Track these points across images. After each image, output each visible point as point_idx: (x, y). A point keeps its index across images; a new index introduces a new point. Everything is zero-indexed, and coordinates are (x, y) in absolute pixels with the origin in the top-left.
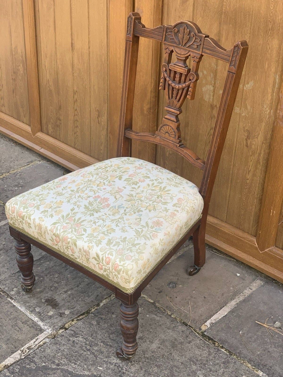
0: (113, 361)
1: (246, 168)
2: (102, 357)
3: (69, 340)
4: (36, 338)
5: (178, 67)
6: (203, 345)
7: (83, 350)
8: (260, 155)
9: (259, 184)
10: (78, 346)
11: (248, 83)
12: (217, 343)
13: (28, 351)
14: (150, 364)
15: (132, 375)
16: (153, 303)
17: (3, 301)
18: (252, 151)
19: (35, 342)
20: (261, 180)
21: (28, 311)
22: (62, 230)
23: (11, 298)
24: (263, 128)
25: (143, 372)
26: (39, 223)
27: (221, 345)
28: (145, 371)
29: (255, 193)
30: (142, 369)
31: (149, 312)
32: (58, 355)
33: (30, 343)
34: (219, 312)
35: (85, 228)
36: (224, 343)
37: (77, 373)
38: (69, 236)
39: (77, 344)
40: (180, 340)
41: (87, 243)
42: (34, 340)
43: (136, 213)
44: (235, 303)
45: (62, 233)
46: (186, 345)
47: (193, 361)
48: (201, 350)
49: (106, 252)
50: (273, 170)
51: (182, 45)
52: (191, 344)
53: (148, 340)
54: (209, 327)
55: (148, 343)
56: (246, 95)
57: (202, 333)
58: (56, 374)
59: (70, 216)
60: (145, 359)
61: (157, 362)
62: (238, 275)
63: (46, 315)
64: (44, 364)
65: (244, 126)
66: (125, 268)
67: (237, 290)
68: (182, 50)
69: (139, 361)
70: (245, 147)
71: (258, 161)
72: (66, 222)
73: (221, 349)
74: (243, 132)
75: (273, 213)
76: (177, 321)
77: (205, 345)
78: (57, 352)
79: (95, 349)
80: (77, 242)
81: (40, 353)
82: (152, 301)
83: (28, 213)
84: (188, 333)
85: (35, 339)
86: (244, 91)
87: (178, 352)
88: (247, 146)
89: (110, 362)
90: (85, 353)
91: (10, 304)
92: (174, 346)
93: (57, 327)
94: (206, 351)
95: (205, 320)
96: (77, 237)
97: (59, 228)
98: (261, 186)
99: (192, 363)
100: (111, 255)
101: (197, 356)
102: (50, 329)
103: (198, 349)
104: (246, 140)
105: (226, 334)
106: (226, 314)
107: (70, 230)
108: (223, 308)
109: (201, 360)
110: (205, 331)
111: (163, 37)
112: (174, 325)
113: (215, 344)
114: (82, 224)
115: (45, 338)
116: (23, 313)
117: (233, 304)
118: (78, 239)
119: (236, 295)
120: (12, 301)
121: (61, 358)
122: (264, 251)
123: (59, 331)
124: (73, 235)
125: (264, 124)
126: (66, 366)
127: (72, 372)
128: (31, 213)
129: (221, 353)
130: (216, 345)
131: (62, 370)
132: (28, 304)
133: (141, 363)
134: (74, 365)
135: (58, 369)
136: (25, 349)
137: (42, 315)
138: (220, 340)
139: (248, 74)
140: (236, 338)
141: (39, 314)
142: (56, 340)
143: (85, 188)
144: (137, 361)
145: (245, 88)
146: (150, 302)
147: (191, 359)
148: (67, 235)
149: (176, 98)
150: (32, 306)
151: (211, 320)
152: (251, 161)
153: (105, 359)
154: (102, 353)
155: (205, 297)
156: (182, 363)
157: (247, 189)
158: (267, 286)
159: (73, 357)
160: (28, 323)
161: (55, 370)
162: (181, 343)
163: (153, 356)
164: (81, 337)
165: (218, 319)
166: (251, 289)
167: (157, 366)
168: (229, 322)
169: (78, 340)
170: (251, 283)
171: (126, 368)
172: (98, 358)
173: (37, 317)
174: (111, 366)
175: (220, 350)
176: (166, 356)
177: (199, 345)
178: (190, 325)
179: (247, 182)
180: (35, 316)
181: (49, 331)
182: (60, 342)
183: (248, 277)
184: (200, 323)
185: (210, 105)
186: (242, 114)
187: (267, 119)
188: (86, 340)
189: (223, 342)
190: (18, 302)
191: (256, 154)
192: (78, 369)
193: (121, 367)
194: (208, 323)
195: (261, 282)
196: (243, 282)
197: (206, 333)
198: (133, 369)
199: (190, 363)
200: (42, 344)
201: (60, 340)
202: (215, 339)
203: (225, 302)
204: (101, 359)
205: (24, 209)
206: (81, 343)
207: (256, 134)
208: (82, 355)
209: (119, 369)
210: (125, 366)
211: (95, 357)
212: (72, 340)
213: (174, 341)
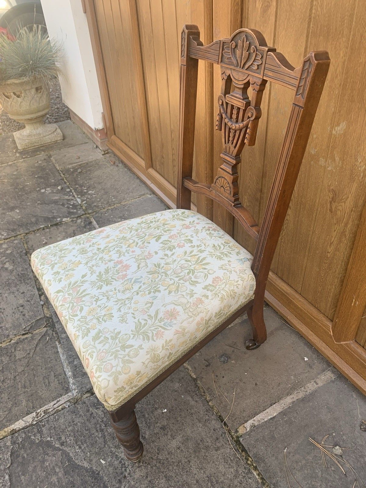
0: (120, 455)
1: (327, 239)
2: (111, 446)
3: (88, 411)
4: (58, 400)
5: (236, 99)
6: (232, 458)
7: (96, 428)
8: (347, 226)
9: (342, 262)
10: (93, 421)
11: (338, 125)
12: (251, 460)
13: (43, 414)
14: (160, 472)
15: (133, 483)
16: (195, 380)
17: (51, 344)
18: (337, 219)
19: (55, 404)
20: (345, 257)
21: (67, 362)
22: (61, 303)
23: (60, 342)
24: (353, 190)
25: (147, 483)
27: (255, 465)
28: (150, 481)
29: (336, 271)
30: (147, 477)
31: (186, 392)
32: (69, 429)
33: (50, 405)
34: (267, 410)
35: (83, 306)
36: (259, 462)
37: (76, 461)
38: (65, 313)
39: (94, 418)
40: (208, 442)
41: (75, 329)
42: (55, 402)
43: (152, 293)
44: (290, 401)
45: (60, 307)
46: (212, 453)
47: (212, 482)
48: (227, 466)
49: (87, 351)
50: (361, 250)
51: (240, 67)
52: (219, 452)
53: (170, 433)
54: (248, 431)
55: (169, 437)
56: (335, 142)
57: (238, 437)
58: (55, 457)
59: (77, 285)
60: (157, 462)
61: (169, 470)
62: (306, 359)
63: (81, 371)
64: (49, 439)
65: (329, 184)
67: (299, 382)
68: (240, 74)
69: (149, 464)
70: (328, 211)
71: (343, 233)
72: (69, 292)
73: (253, 471)
74: (327, 192)
75: (355, 303)
76: (213, 413)
77: (234, 459)
78: (70, 424)
79: (109, 430)
80: (68, 323)
81: (52, 422)
82: (194, 377)
83: (42, 272)
84: (220, 433)
85: (57, 400)
86: (333, 136)
87: (198, 462)
88: (331, 211)
89: (116, 455)
90: (97, 434)
91: (55, 349)
92: (197, 450)
93: (84, 389)
94: (232, 470)
95: (246, 419)
96: (71, 317)
97: (60, 299)
98: (344, 264)
99: (209, 484)
100: (91, 357)
101: (220, 475)
102: (76, 391)
103: (225, 462)
104: (331, 202)
105: (266, 447)
106: (275, 415)
107: (67, 306)
108: (274, 405)
109: (222, 482)
110: (241, 436)
112: (208, 418)
113: (248, 460)
114: (83, 299)
115: (67, 402)
116: (62, 363)
117: (288, 401)
118: (70, 321)
119: (295, 389)
120: (59, 346)
121: (70, 435)
122: (340, 343)
123: (84, 395)
125: (355, 185)
126: (69, 449)
127: (72, 459)
128: (45, 272)
129: (250, 478)
130: (249, 462)
131: (64, 453)
133: (149, 467)
134: (78, 449)
135: (60, 450)
136: (41, 411)
137: (78, 370)
138: (256, 455)
139: (340, 112)
140: (277, 458)
141: (75, 368)
142: (76, 407)
143: (114, 247)
144: (146, 463)
145: (334, 132)
146: (191, 377)
147: (211, 477)
148: (62, 312)
149: (232, 143)
150: (73, 356)
151: (254, 420)
152: (335, 231)
153: (112, 449)
155: (256, 384)
156: (197, 481)
157: (326, 263)
158: (338, 383)
159: (81, 437)
160: (60, 377)
161: (56, 450)
162: (207, 448)
163: (167, 459)
165: (263, 421)
166: (317, 384)
167: (166, 478)
168: (276, 428)
169: (97, 413)
170: (319, 374)
171: (130, 471)
172: (106, 446)
173: (71, 372)
174: (115, 462)
175: (252, 473)
176: (182, 464)
177: (227, 456)
178: (226, 422)
179: (327, 255)
180: (70, 370)
181: (74, 393)
182: (78, 411)
183: (318, 365)
184: (238, 422)
186: (328, 167)
187: (360, 178)
188: (105, 416)
189: (259, 459)
190: (63, 348)
191: (342, 223)
192: (80, 455)
193: (125, 467)
194: (248, 425)
195: (332, 375)
196: (309, 371)
197: (241, 439)
198: (138, 474)
199: (207, 484)
200: (60, 409)
201: (80, 408)
202: (250, 451)
203: (279, 397)
204: (110, 448)
205: (41, 266)
206: (98, 419)
207: (343, 198)
208: (93, 435)
209: (122, 469)
210: (130, 467)
211: (104, 442)
212: (91, 411)
213: (199, 441)
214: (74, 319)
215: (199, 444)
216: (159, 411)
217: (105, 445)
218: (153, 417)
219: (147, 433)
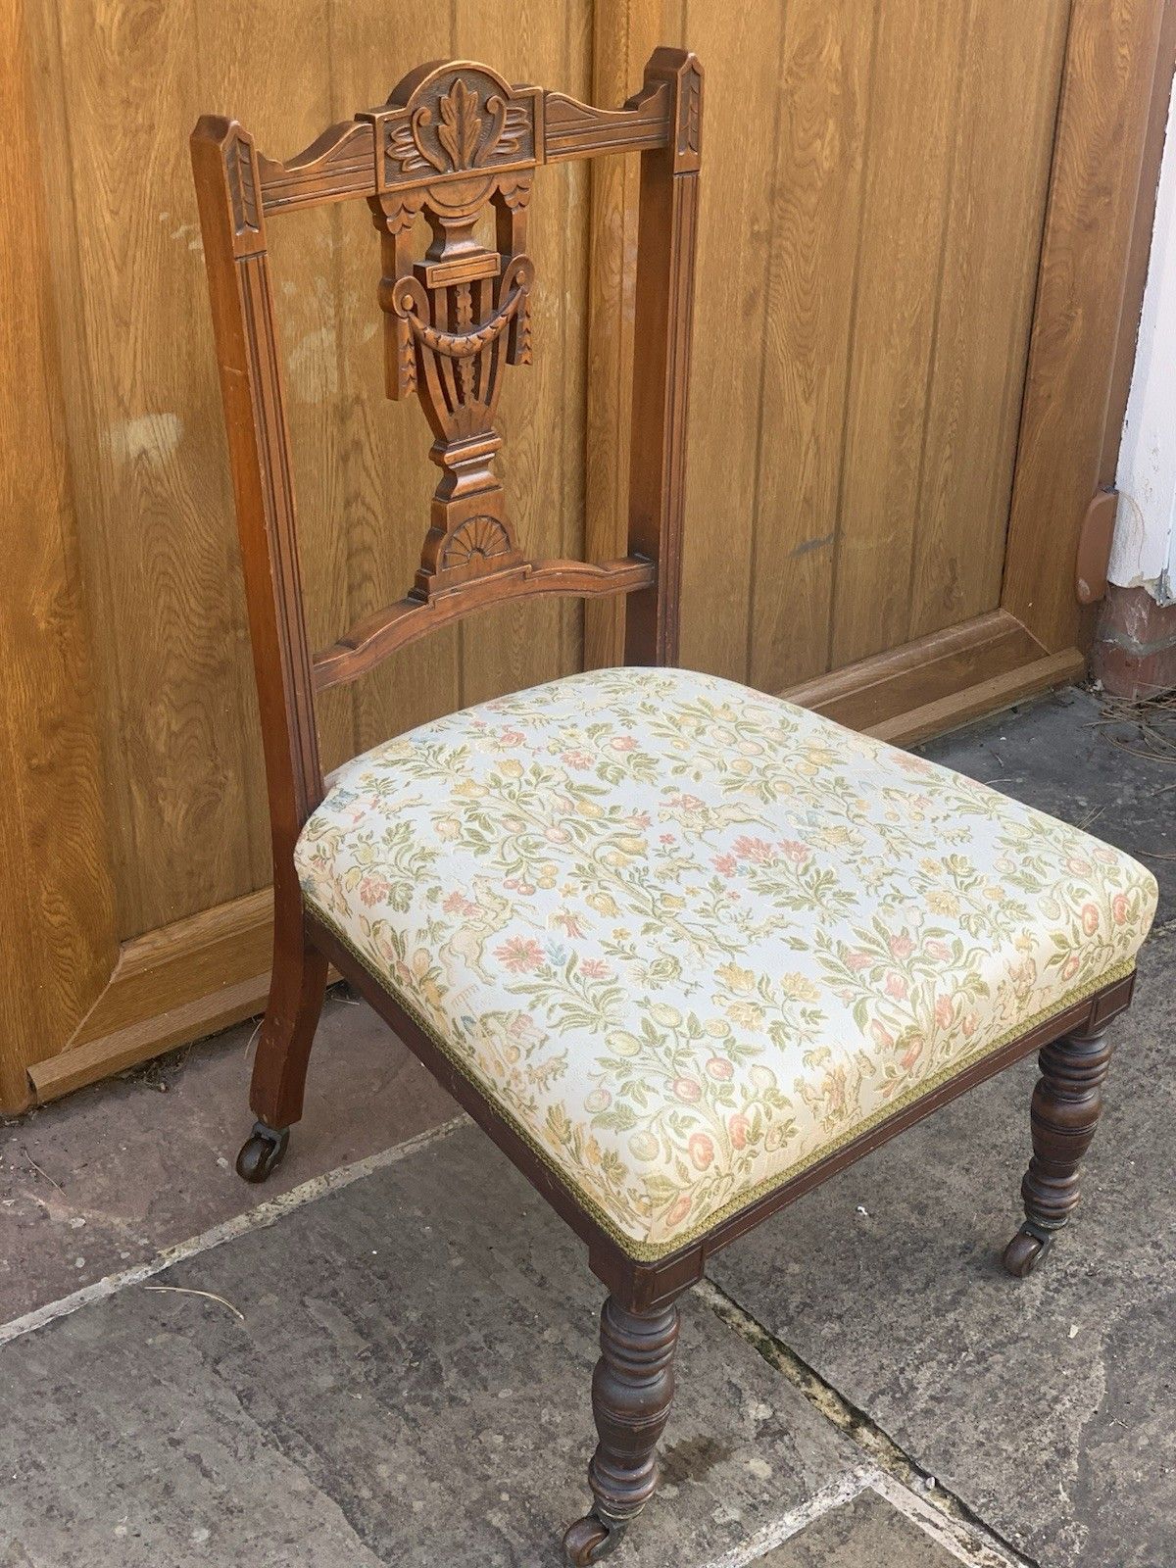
0: (1038, 1293)
2: (1019, 1322)
3: (928, 1413)
4: (914, 1519)
5: (465, 261)
7: (980, 1374)
8: (552, 476)
10: (959, 1388)
13: (985, 1551)
15: (1100, 1253)
18: (521, 481)
19: (936, 1526)
21: (736, 1550)
22: (906, 1005)
24: (543, 375)
26: (829, 1074)
28: (1079, 1218)
32: (1010, 1449)
33: (945, 1541)
37: (1100, 1398)
38: (944, 988)
39: (947, 1390)
41: (1005, 943)
42: (926, 1527)
45: (919, 1008)
49: (1067, 905)
51: (460, 167)
53: (931, 1193)
55: (943, 1193)
58: (1110, 1460)
59: (840, 959)
63: (770, 1482)
64: (1064, 1496)
66: (1141, 882)
68: (461, 187)
71: (546, 503)
72: (868, 980)
78: (993, 1452)
79: (975, 1338)
80: (980, 976)
81: (1002, 1509)
83: (760, 1095)
85: (920, 1524)
89: (1041, 1303)
90: (998, 1368)
93: (846, 1450)
96: (960, 963)
97: (889, 1011)
100: (1082, 896)
102: (861, 1473)
107: (920, 978)
111: (376, 169)
115: (912, 1491)
118: (975, 966)
121: (1027, 1441)
123: (866, 1446)
124: (948, 976)
126: (1071, 1429)
127: (1096, 1412)
128: (767, 1082)
131: (1087, 1441)
132: (686, 1551)
134: (1064, 1405)
135: (1083, 1455)
136: (975, 1560)
137: (766, 1497)
141: (759, 1509)
142: (925, 1454)
148: (937, 998)
149: (477, 398)
152: (522, 518)
153: (1030, 1315)
154: (995, 1320)
159: (1023, 1406)
160: (813, 1549)
161: (1088, 1464)
164: (909, 1374)
169: (929, 1384)
171: (1071, 1264)
172: (1026, 1334)
173: (780, 1519)
174: (1061, 1303)
180: (773, 1526)
181: (872, 1478)
182: (938, 1442)
185: (330, 410)
188: (933, 1359)
192: (1080, 1393)
193: (1066, 1278)
200: (948, 1503)
201: (924, 1441)
204: (1026, 1325)
205: (730, 1104)
206: (947, 1376)
207: (526, 413)
208: (1006, 1377)
209: (1076, 1284)
210: (1061, 1266)
211: (1016, 1342)
212: (926, 1402)
213: (932, 1131)
214: (969, 952)
215: (939, 1131)
216: (867, 1225)
217: (1024, 1339)
218: (893, 1238)
219: (949, 1242)
